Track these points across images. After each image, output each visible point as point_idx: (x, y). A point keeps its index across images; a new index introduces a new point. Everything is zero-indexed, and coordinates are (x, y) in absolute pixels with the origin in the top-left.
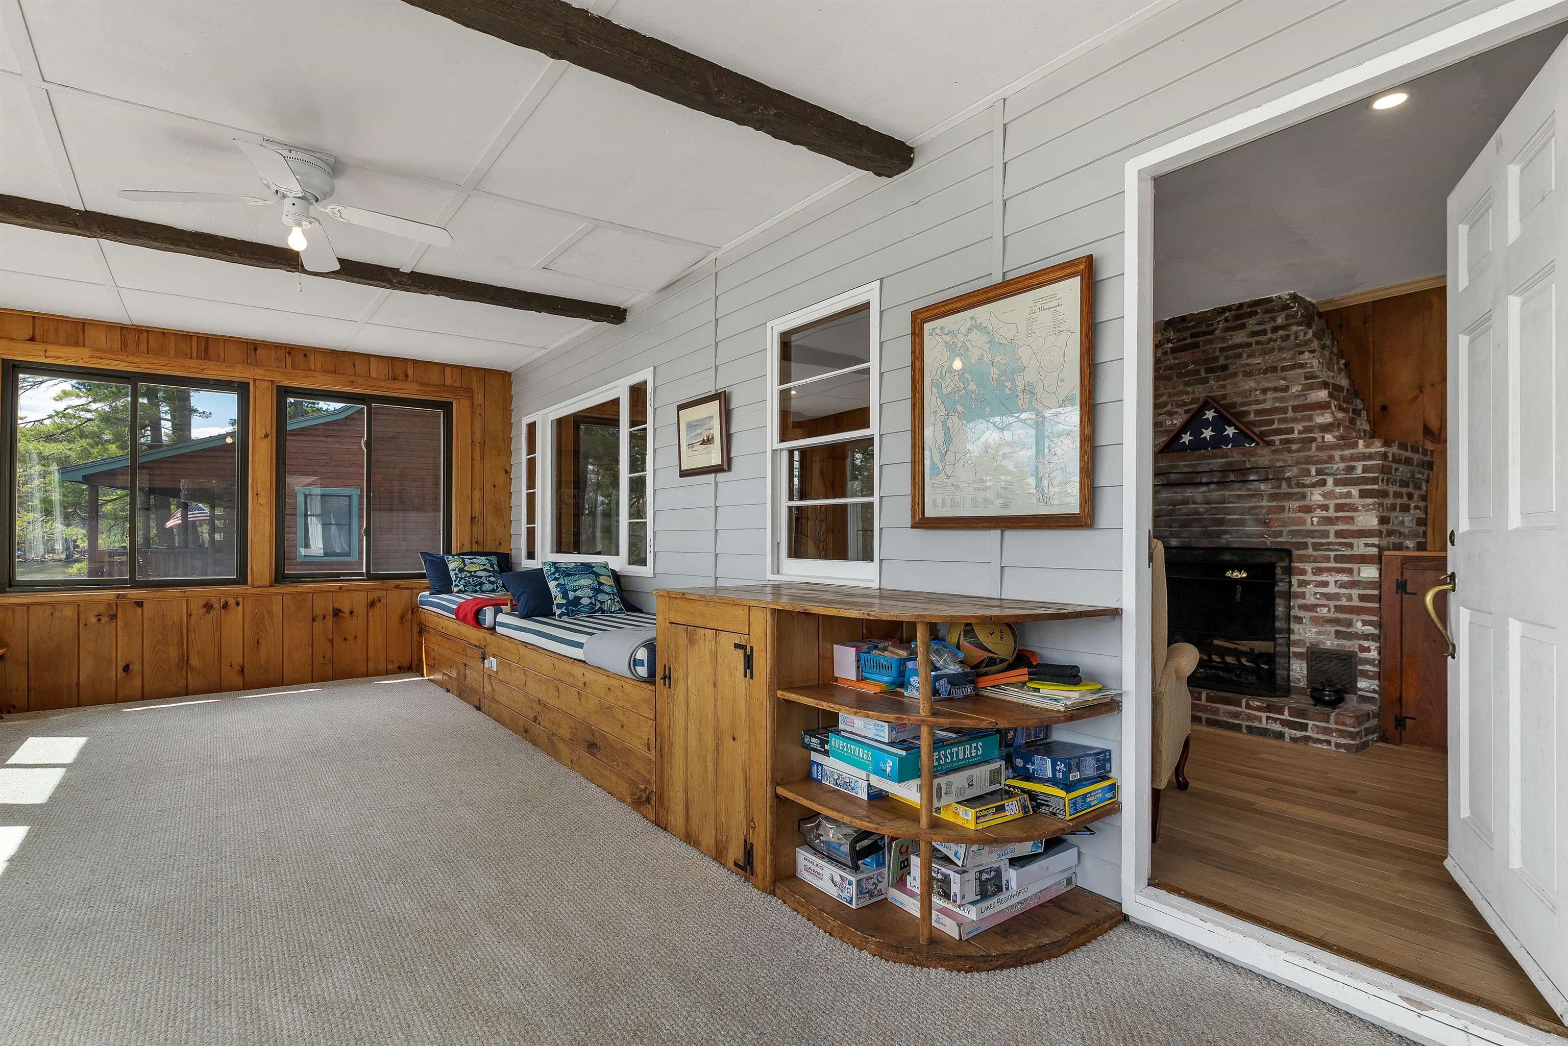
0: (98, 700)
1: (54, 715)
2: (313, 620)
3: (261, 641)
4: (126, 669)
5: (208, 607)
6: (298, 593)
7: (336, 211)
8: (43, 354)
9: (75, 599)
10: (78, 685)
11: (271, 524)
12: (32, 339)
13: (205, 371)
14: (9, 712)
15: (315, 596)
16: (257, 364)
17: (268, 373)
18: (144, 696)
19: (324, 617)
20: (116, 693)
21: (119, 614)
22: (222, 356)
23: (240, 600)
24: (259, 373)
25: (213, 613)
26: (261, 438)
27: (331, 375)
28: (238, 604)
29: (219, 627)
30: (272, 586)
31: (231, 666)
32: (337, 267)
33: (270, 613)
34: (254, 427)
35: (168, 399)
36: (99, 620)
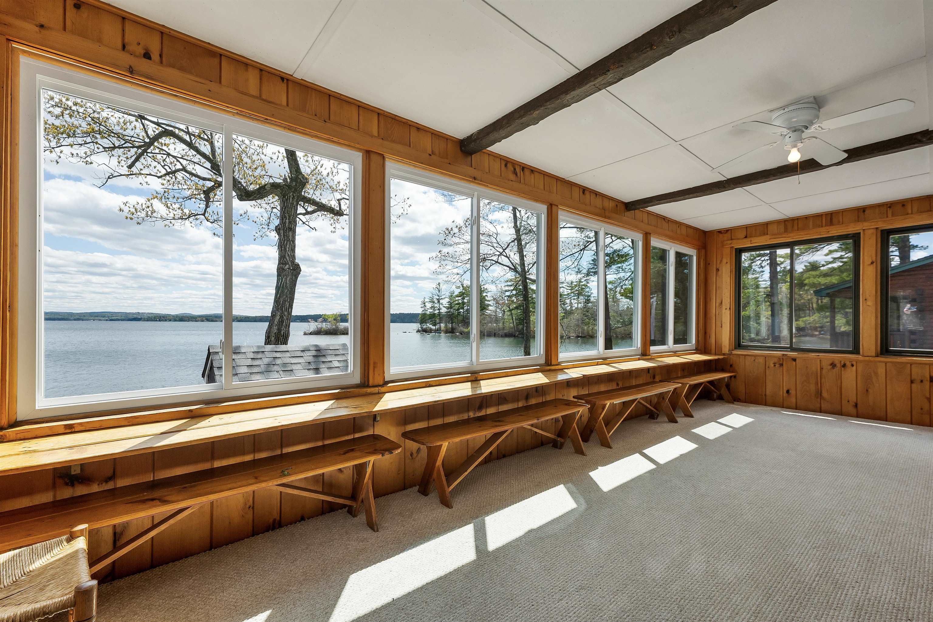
0: (774, 404)
1: (752, 407)
2: (912, 382)
3: (869, 390)
4: (788, 392)
5: (833, 365)
6: (898, 362)
7: (817, 128)
8: (749, 242)
9: (763, 354)
10: (765, 395)
11: (876, 317)
12: (746, 237)
13: (830, 233)
14: (738, 401)
15: (913, 366)
16: (865, 220)
17: (873, 224)
18: (797, 408)
19: (922, 381)
20: (783, 403)
21: (784, 364)
22: (841, 221)
23: (854, 363)
24: (866, 225)
25: (836, 370)
26: (869, 265)
27: (926, 213)
28: (853, 365)
29: (840, 378)
30: (878, 356)
31: (848, 401)
32: (846, 155)
33: (876, 374)
34: (863, 258)
35: (895, 243)
36: (775, 366)
